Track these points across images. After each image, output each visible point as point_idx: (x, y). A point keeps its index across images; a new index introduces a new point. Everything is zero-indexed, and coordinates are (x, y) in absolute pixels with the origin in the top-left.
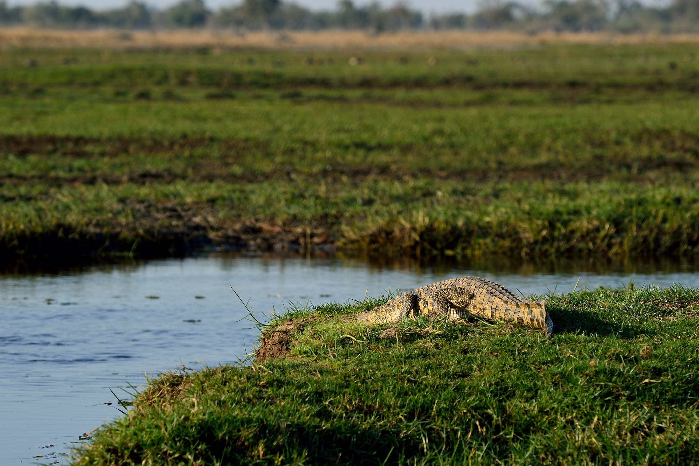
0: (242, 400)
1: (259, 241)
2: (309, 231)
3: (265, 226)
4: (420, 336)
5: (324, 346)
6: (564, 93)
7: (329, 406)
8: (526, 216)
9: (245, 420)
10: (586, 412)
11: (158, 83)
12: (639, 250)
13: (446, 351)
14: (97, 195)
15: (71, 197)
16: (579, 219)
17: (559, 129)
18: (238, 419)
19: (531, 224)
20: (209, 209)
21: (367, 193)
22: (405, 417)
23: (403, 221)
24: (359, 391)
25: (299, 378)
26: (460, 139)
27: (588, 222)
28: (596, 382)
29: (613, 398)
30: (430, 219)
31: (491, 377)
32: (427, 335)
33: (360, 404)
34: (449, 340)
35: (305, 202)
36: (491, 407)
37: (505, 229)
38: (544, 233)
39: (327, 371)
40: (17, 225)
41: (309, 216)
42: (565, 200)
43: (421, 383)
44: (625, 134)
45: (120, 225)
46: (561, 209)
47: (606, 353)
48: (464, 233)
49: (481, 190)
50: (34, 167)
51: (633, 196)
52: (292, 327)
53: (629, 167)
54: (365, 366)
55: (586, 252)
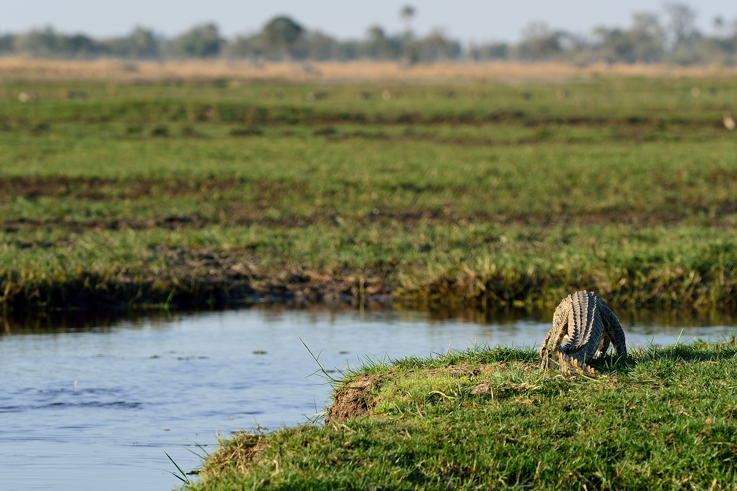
0: (326, 462)
1: (307, 291)
2: (362, 280)
3: (314, 275)
4: (516, 392)
5: (411, 403)
6: (627, 130)
7: (422, 469)
8: (603, 264)
9: (331, 484)
10: (703, 475)
11: (174, 119)
12: (727, 300)
13: (546, 408)
14: (124, 240)
15: (95, 243)
16: (661, 267)
17: (625, 169)
18: (324, 483)
19: (608, 272)
20: (249, 256)
21: (423, 239)
22: (506, 481)
23: (466, 269)
24: (453, 452)
25: (387, 438)
26: (517, 180)
27: (671, 270)
28: (713, 441)
29: (732, 459)
30: (497, 267)
31: (597, 437)
32: (524, 390)
33: (456, 466)
34: (549, 396)
35: (356, 248)
36: (599, 469)
37: (579, 278)
38: (623, 282)
39: (417, 430)
40: (37, 274)
41: (362, 264)
42: (644, 247)
43: (522, 444)
44: (697, 174)
45: (152, 273)
46: (642, 256)
47: (722, 411)
48: (535, 282)
49: (548, 235)
50: (46, 211)
51: (719, 242)
52: (369, 383)
53: (706, 211)
54: (458, 425)
55: (669, 302)
